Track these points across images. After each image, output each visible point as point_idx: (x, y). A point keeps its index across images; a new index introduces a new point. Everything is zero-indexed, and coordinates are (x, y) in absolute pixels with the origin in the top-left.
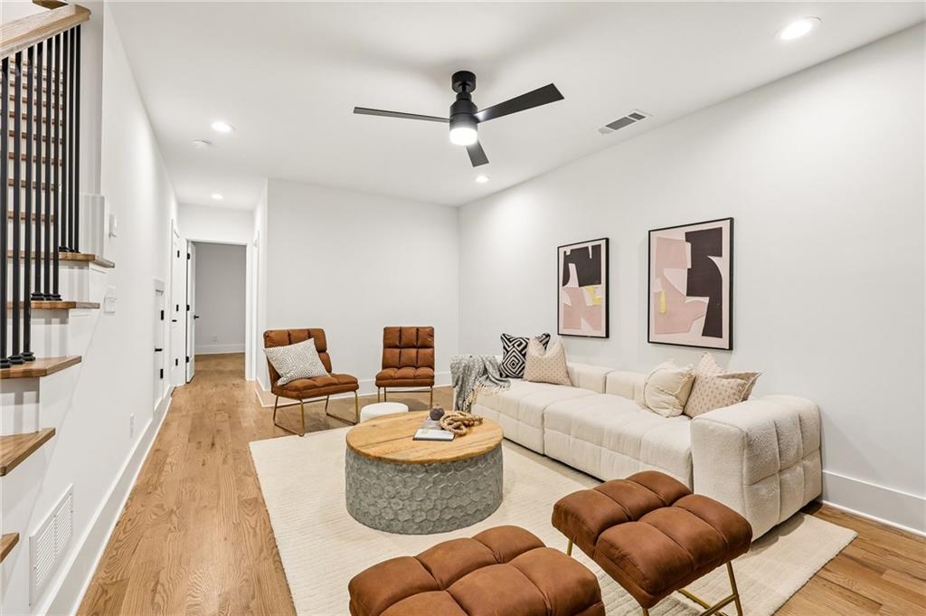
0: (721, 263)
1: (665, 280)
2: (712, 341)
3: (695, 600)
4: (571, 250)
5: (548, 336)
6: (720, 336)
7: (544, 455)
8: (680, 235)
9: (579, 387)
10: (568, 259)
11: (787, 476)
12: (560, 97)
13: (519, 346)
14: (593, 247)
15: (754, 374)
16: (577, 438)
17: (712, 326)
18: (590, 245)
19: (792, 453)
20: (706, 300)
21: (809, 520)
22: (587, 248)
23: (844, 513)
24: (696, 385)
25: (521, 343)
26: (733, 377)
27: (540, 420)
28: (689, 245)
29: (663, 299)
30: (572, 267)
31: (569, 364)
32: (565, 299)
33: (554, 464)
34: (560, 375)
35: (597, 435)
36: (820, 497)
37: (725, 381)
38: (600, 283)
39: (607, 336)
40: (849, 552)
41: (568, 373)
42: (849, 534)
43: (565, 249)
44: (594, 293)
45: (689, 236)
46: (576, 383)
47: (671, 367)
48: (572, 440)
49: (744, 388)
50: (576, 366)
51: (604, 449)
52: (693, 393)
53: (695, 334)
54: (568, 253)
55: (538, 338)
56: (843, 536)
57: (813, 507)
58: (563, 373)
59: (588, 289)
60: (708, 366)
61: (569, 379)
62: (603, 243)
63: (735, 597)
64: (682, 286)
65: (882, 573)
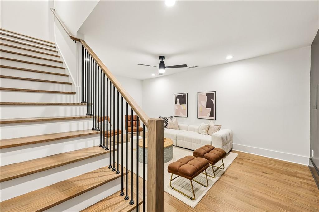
0: (213, 101)
1: (201, 105)
2: (211, 118)
3: (216, 167)
4: (178, 95)
5: (172, 117)
6: (213, 117)
7: (176, 146)
8: (205, 94)
9: (181, 129)
10: (177, 98)
11: (228, 144)
12: (187, 67)
13: (165, 120)
14: (184, 95)
15: (221, 125)
16: (186, 141)
17: (212, 115)
18: (183, 94)
19: (228, 140)
20: (210, 109)
21: (231, 153)
22: (182, 95)
23: (236, 151)
24: (210, 128)
25: (166, 119)
26: (217, 126)
27: (175, 138)
28: (207, 96)
29: (201, 108)
30: (178, 100)
31: (178, 124)
32: (176, 107)
33: (179, 148)
34: (176, 127)
35: (191, 140)
36: (232, 149)
37: (216, 127)
38: (185, 104)
39: (187, 117)
40: (238, 157)
41: (178, 126)
42: (238, 154)
43: (176, 95)
44: (184, 106)
45: (207, 94)
46: (180, 128)
47: (204, 124)
48: (184, 141)
49: (219, 127)
50: (180, 124)
51: (192, 143)
52: (209, 129)
53: (208, 116)
54: (177, 96)
55: (170, 118)
56: (237, 155)
57: (231, 151)
58: (177, 126)
59: (182, 105)
60: (212, 123)
61: (179, 128)
62: (186, 94)
63: (223, 164)
64: (205, 105)
65: (243, 159)
